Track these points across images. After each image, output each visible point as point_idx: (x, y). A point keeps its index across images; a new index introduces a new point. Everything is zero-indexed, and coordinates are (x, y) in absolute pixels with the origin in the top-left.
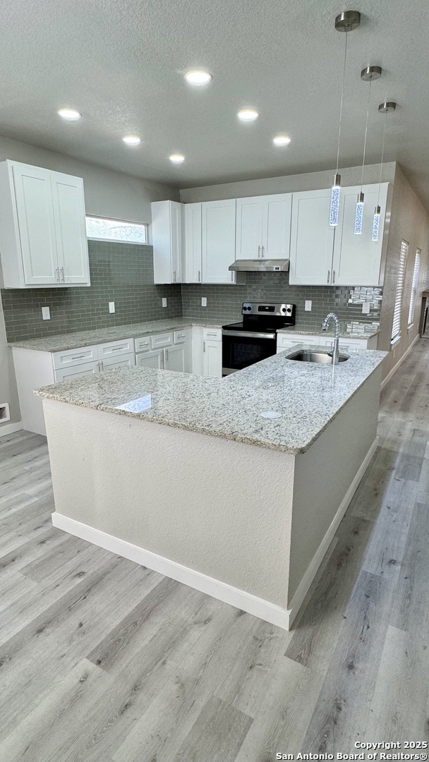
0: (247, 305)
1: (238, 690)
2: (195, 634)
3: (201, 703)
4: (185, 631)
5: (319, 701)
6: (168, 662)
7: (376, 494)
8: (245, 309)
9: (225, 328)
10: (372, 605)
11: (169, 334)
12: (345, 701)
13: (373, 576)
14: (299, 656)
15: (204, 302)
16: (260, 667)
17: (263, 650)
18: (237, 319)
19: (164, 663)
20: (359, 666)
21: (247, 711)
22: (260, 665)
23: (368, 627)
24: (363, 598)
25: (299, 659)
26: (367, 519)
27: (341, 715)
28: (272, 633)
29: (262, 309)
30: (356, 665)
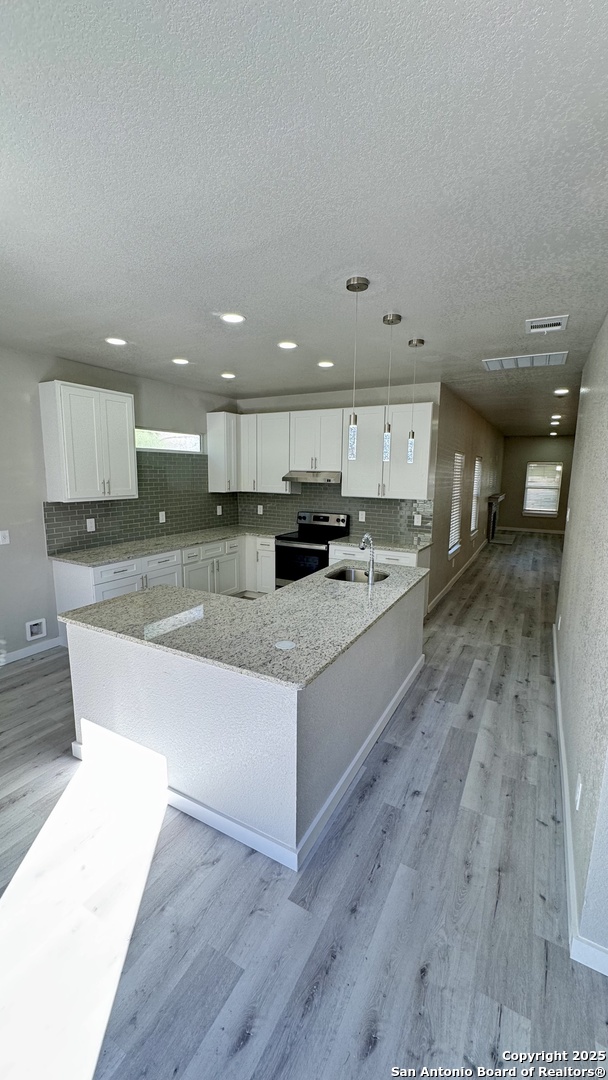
0: (302, 515)
1: (234, 939)
2: (200, 876)
3: (193, 954)
4: (191, 874)
5: (315, 949)
6: (168, 908)
7: (413, 719)
8: (300, 518)
9: (278, 538)
10: (387, 841)
11: (221, 544)
12: (341, 948)
13: (394, 809)
14: (303, 900)
15: (260, 510)
16: (261, 912)
17: (267, 893)
18: (292, 528)
19: (163, 909)
20: (362, 909)
21: (240, 962)
22: (261, 910)
23: (379, 866)
24: (380, 834)
25: (302, 902)
26: (399, 745)
27: (335, 963)
28: (279, 874)
29: (317, 518)
30: (359, 909)
